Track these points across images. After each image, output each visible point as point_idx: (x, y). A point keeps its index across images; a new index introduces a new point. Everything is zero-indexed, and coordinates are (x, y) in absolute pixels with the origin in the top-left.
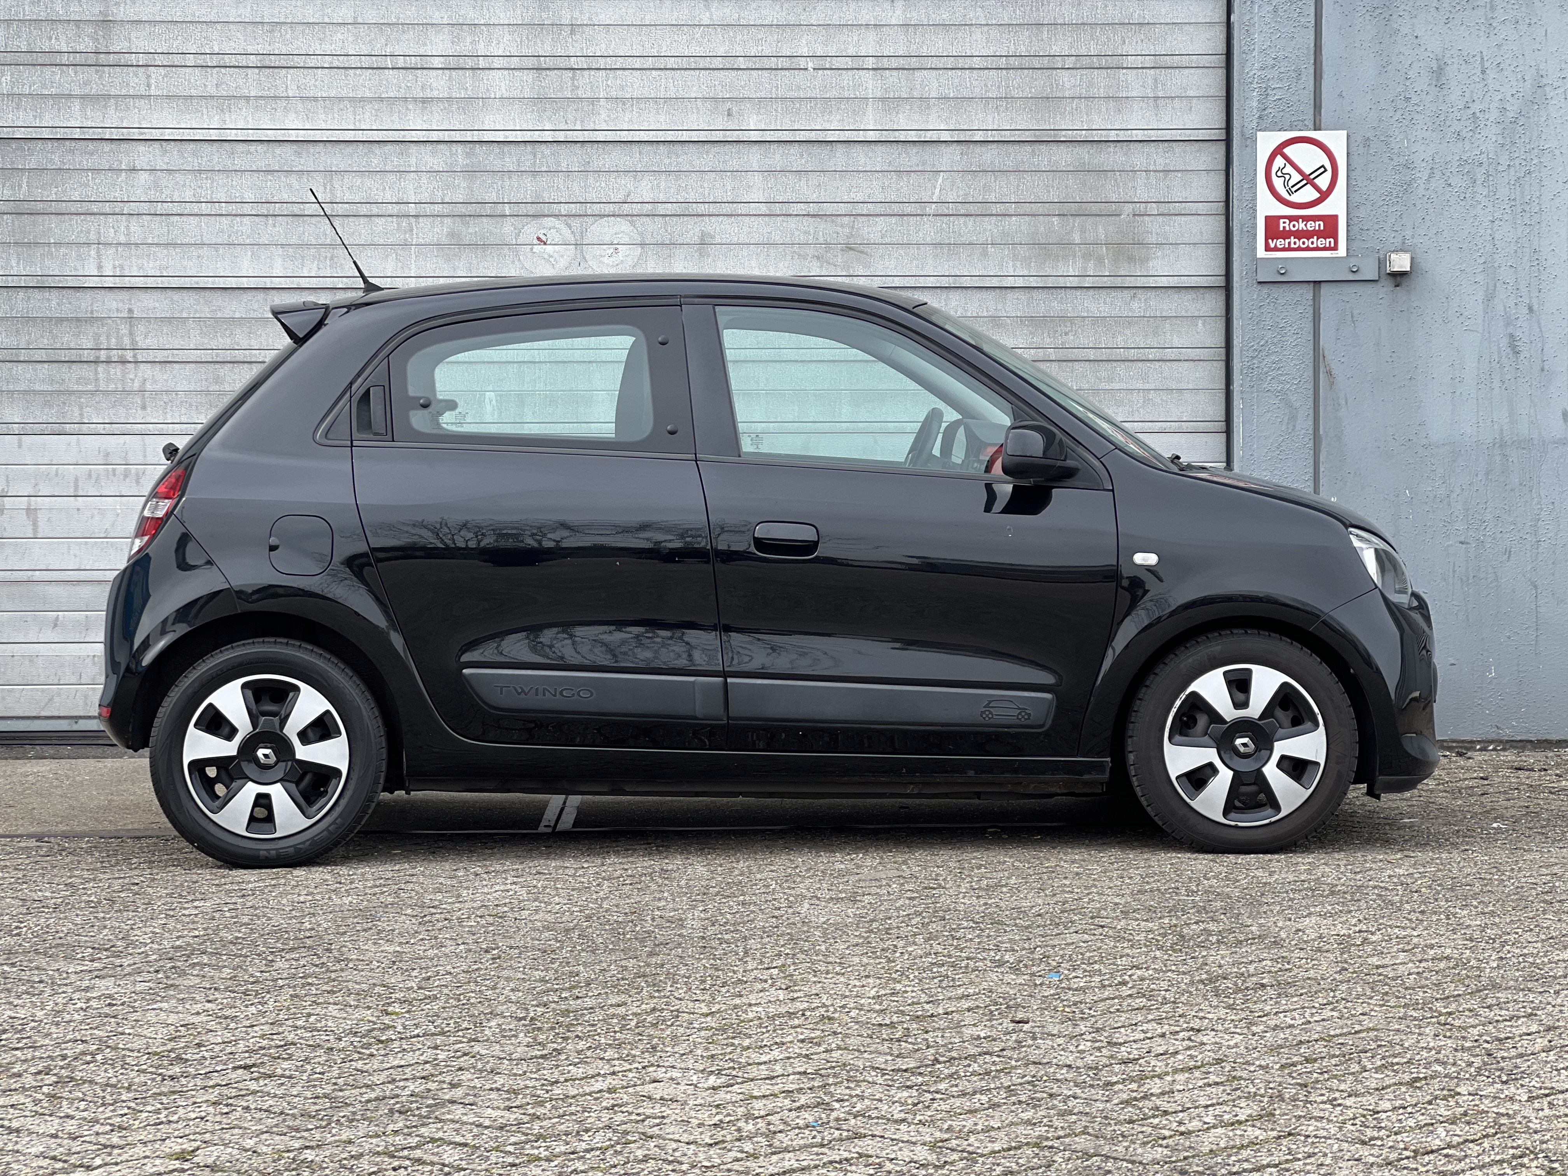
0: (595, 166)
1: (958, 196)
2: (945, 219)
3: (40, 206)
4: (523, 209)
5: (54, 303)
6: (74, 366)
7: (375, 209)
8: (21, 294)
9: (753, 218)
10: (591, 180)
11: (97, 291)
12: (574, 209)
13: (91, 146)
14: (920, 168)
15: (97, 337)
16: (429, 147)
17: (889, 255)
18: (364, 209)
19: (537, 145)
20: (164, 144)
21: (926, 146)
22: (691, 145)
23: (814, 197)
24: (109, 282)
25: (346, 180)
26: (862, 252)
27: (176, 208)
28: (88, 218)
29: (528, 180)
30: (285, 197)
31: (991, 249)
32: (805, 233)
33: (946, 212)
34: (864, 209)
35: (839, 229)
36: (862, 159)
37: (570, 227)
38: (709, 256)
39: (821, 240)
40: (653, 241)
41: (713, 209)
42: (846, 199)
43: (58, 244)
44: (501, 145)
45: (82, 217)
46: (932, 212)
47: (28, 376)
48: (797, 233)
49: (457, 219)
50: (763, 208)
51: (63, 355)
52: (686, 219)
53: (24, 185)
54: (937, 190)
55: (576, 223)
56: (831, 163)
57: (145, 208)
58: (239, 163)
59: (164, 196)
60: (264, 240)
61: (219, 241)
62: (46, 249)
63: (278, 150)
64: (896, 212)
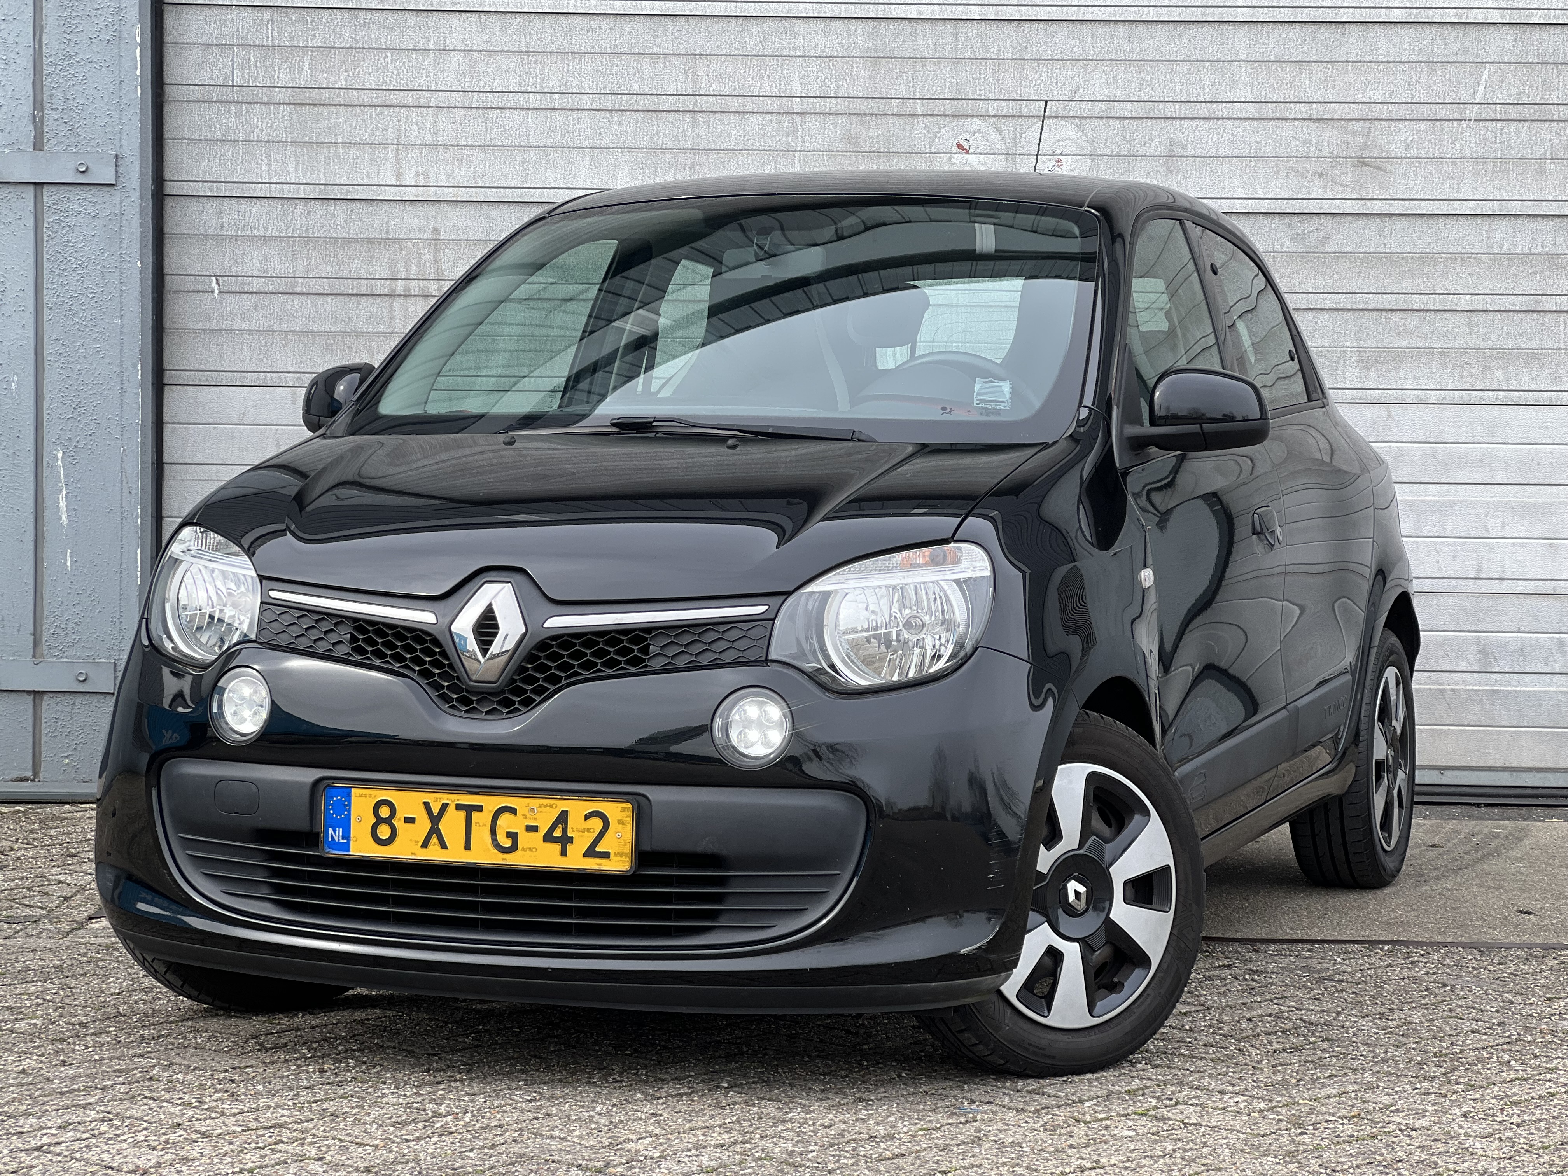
0: (1034, 51)
1: (1509, 96)
2: (1491, 125)
3: (327, 94)
4: (939, 107)
5: (340, 220)
6: (364, 300)
7: (750, 105)
8: (300, 206)
9: (1237, 123)
10: (1028, 71)
11: (394, 205)
12: (1006, 108)
13: (391, 17)
14: (1460, 59)
15: (393, 262)
16: (821, 24)
17: (1415, 172)
18: (735, 104)
19: (961, 23)
20: (482, 16)
21: (1469, 29)
22: (1159, 25)
23: (1318, 96)
24: (410, 194)
25: (713, 67)
26: (1379, 168)
27: (497, 100)
28: (386, 111)
29: (946, 69)
30: (635, 87)
31: (1550, 166)
32: (1305, 142)
33: (1493, 116)
34: (1384, 112)
35: (1350, 138)
36: (1383, 46)
37: (1000, 131)
38: (1178, 172)
39: (1326, 153)
40: (1107, 151)
41: (1186, 110)
42: (1360, 98)
43: (348, 144)
44: (913, 23)
45: (378, 109)
46: (1473, 116)
47: (306, 312)
48: (1294, 143)
49: (855, 119)
50: (1252, 110)
51: (350, 287)
52: (1150, 122)
53: (306, 68)
54: (1482, 88)
55: (1007, 126)
56: (1344, 50)
57: (457, 99)
58: (579, 42)
59: (482, 83)
60: (607, 141)
61: (550, 142)
62: (332, 150)
63: (628, 26)
64: (1425, 116)
